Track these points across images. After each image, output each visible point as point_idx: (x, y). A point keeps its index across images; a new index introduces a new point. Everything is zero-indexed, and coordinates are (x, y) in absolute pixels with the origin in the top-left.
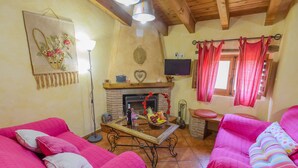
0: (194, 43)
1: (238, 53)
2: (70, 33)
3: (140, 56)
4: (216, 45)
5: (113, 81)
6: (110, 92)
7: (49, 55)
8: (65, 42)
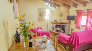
0: (76, 11)
1: (87, 14)
2: (45, 11)
3: (61, 15)
4: (81, 11)
5: (53, 21)
6: (52, 24)
7: (41, 15)
8: (44, 13)
